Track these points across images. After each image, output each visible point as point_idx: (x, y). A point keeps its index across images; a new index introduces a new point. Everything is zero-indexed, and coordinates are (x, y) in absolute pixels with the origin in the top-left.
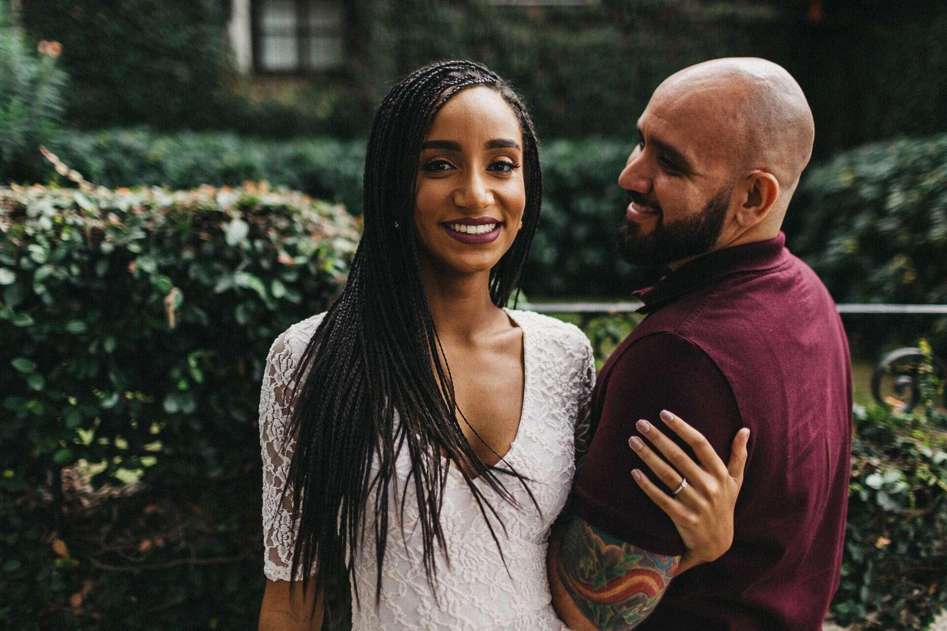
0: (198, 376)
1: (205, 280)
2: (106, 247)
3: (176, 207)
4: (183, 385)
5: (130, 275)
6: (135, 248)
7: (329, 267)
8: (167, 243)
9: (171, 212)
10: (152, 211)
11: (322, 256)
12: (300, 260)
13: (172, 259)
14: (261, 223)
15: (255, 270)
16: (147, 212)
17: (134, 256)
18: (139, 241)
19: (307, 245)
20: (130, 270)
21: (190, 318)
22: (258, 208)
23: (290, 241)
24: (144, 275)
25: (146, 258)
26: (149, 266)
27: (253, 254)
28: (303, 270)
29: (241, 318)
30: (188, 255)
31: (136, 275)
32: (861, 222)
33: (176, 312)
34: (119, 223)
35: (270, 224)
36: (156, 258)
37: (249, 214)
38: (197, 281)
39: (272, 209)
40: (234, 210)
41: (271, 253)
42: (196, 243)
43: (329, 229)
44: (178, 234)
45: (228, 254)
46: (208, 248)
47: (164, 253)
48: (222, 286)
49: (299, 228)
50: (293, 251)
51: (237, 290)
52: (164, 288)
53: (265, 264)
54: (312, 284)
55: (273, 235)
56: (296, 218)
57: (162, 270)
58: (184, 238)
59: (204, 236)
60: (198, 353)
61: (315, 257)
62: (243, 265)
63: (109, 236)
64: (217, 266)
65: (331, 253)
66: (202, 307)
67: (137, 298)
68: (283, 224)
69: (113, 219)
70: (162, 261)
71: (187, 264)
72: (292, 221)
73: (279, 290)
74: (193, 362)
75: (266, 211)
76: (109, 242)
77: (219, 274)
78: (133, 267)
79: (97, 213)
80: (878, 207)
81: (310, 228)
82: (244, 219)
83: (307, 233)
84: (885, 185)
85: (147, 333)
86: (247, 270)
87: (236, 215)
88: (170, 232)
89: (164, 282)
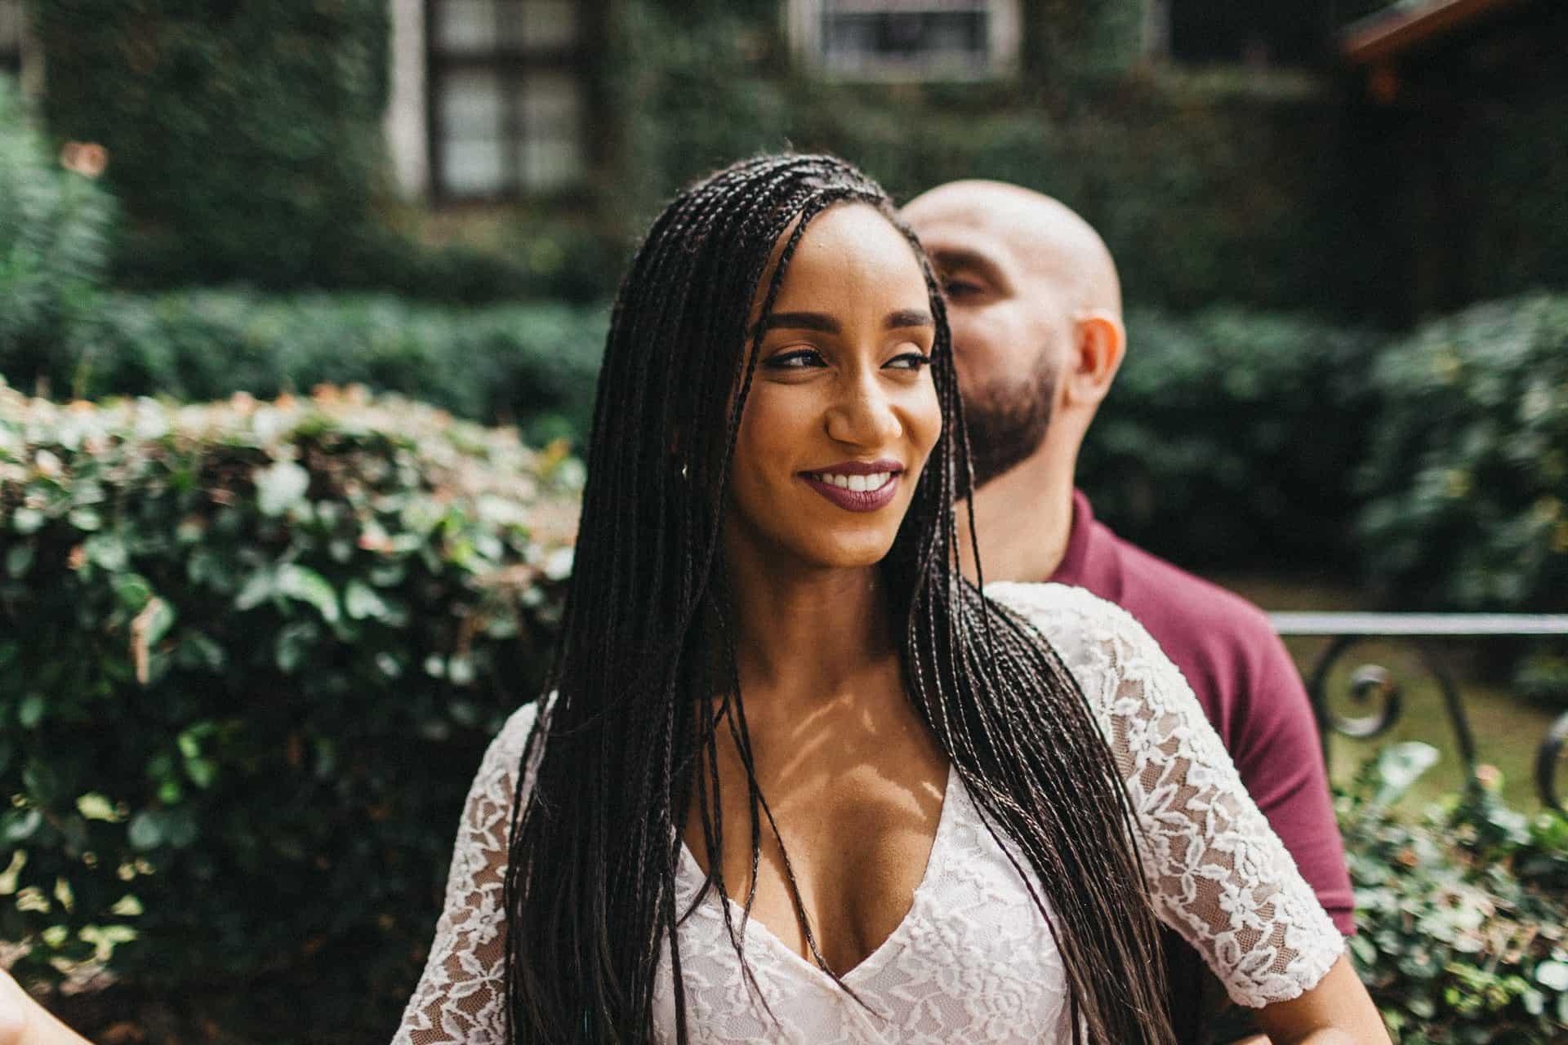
0: (201, 774)
1: (221, 582)
2: (27, 519)
3: (174, 441)
4: (169, 793)
5: (73, 573)
6: (86, 520)
7: (463, 554)
8: (149, 510)
9: (163, 451)
10: (125, 447)
11: (452, 532)
12: (406, 544)
13: (159, 542)
14: (336, 468)
15: (318, 562)
16: (116, 451)
17: (82, 536)
18: (96, 508)
19: (421, 512)
20: (72, 564)
21: (187, 659)
22: (332, 441)
23: (388, 504)
24: (100, 573)
25: (105, 539)
26: (110, 554)
27: (316, 531)
28: (413, 562)
29: (286, 659)
30: (189, 532)
31: (85, 573)
32: (1477, 442)
33: (154, 649)
34: (59, 473)
35: (353, 472)
36: (125, 538)
37: (314, 453)
38: (204, 586)
39: (359, 442)
40: (281, 445)
41: (349, 528)
42: (206, 509)
43: (473, 477)
44: (171, 494)
45: (266, 531)
46: (228, 519)
47: (144, 529)
48: (253, 593)
49: (409, 477)
50: (392, 523)
51: (281, 603)
52: (134, 600)
53: (340, 551)
54: (432, 591)
55: (355, 493)
56: (404, 459)
57: (138, 564)
58: (185, 499)
59: (221, 495)
60: (202, 729)
61: (437, 537)
62: (292, 554)
63: (35, 498)
64: (248, 554)
65: (470, 527)
66: (212, 636)
67: (87, 619)
68: (374, 469)
69: (48, 464)
70: (139, 546)
71: (187, 550)
72: (394, 466)
73: (363, 603)
74: (188, 746)
75: (348, 445)
76: (33, 510)
77: (249, 569)
78: (79, 559)
79: (19, 453)
80: (1506, 416)
81: (434, 477)
82: (302, 462)
83: (427, 487)
84: (1516, 379)
85: (105, 688)
86: (304, 562)
87: (286, 455)
88: (157, 487)
89: (132, 585)
